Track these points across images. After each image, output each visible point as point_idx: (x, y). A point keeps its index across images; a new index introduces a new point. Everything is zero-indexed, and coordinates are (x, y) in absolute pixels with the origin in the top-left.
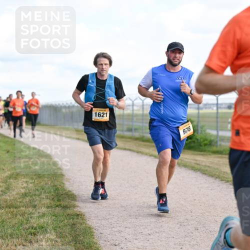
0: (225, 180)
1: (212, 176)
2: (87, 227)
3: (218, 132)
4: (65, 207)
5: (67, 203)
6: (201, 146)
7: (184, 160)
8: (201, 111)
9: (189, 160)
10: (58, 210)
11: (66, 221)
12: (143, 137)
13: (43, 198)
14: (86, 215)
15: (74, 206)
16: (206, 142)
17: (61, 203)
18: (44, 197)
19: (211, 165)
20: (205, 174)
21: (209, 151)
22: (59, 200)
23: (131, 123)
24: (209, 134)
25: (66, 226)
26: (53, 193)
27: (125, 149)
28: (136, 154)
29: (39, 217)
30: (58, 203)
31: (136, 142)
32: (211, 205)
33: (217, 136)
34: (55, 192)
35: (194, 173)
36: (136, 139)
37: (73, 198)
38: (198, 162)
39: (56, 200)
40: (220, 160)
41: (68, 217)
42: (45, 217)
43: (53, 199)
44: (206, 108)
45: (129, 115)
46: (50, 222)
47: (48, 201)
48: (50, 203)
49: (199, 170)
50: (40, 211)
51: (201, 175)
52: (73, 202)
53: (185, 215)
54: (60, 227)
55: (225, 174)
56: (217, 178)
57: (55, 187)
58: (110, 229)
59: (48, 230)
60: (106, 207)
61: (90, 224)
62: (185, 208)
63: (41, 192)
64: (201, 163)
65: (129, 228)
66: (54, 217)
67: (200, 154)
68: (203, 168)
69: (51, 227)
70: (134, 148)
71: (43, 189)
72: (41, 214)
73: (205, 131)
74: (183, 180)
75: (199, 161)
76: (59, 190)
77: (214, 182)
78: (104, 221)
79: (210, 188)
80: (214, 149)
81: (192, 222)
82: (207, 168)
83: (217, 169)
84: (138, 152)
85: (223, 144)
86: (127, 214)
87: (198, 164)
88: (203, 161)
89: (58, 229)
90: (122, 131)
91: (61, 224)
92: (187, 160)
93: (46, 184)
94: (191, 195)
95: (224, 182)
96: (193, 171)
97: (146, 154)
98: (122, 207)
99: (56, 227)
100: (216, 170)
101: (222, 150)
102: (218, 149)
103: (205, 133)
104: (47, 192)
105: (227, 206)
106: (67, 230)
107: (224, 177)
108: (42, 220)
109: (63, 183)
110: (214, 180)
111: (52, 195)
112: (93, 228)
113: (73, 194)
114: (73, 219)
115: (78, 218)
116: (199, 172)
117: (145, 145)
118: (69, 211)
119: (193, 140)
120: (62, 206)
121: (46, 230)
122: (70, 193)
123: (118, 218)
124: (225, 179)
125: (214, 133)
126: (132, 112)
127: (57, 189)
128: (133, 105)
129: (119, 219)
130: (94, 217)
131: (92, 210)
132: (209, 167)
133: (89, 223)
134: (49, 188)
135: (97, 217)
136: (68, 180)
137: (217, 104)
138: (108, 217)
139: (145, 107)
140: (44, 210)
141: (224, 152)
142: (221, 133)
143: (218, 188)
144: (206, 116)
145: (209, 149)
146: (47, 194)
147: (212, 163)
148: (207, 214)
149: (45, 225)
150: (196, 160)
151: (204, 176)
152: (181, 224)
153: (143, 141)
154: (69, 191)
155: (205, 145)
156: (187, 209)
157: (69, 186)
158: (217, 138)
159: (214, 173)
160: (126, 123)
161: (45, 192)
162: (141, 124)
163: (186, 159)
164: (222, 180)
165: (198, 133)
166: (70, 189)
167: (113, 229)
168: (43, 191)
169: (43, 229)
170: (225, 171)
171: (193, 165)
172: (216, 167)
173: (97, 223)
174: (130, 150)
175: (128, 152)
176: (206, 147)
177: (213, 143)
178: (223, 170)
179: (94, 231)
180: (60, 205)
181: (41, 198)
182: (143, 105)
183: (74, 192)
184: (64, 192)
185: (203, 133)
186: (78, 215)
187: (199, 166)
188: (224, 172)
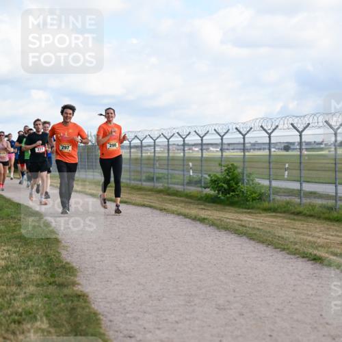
0: (280, 248)
1: (263, 242)
2: (90, 312)
3: (270, 182)
4: (61, 285)
5: (64, 280)
6: (248, 201)
7: (225, 220)
8: (247, 154)
9: (231, 221)
10: (52, 289)
11: (62, 304)
12: (169, 188)
13: (31, 273)
14: (90, 296)
15: (74, 284)
16: (254, 195)
17: (56, 279)
18: (33, 271)
19: (261, 227)
20: (253, 239)
21: (259, 208)
22: (52, 276)
23: (152, 170)
24: (259, 184)
25: (61, 310)
26: (44, 266)
27: (144, 206)
28: (158, 212)
29: (26, 299)
30: (52, 280)
31: (158, 195)
32: (261, 282)
33: (270, 187)
34: (47, 264)
35: (239, 238)
36: (160, 192)
37: (73, 272)
38: (243, 223)
39: (49, 276)
40: (274, 220)
41: (65, 299)
42: (34, 299)
43: (45, 274)
44: (254, 149)
45: (148, 159)
46: (40, 305)
47: (38, 277)
48: (41, 280)
49: (245, 235)
50: (27, 291)
51: (247, 240)
52: (72, 278)
53: (226, 296)
54: (54, 313)
55: (280, 239)
56: (269, 244)
57: (47, 258)
58: (123, 315)
59: (38, 317)
60: (117, 284)
61: (96, 308)
62: (225, 287)
63: (28, 264)
64: (247, 225)
65: (150, 314)
66: (46, 299)
67: (245, 212)
68: (250, 231)
69: (41, 313)
70: (157, 204)
71: (31, 261)
72: (28, 294)
73: (252, 180)
74: (223, 248)
75: (245, 221)
76: (53, 261)
77: (265, 250)
78: (114, 304)
79: (260, 259)
80: (266, 204)
81: (235, 305)
82: (255, 232)
83: (269, 232)
84: (161, 210)
85: (278, 198)
86: (146, 295)
87: (243, 226)
88: (251, 222)
89: (52, 315)
90: (140, 180)
91: (56, 309)
92: (228, 220)
93: (35, 254)
94: (233, 269)
95: (279, 250)
96: (236, 235)
97: (173, 212)
98: (139, 284)
99: (49, 312)
100: (269, 234)
101: (276, 206)
102: (271, 205)
103: (253, 184)
104: (36, 264)
105: (283, 283)
106: (64, 316)
107: (280, 244)
108: (29, 303)
109: (59, 253)
110: (265, 248)
111: (44, 269)
112: (99, 314)
113: (72, 267)
114: (72, 301)
115: (79, 301)
116: (244, 237)
117: (171, 200)
118: (66, 291)
119: (237, 193)
120: (57, 283)
121: (35, 317)
122: (67, 266)
123: (135, 300)
124: (280, 246)
125: (266, 183)
126: (153, 154)
127: (51, 260)
128: (155, 146)
129: (135, 302)
130: (101, 298)
131: (99, 289)
132: (258, 229)
133: (94, 307)
134: (39, 259)
135: (106, 298)
136: (65, 248)
137: (270, 143)
138: (120, 298)
139: (170, 147)
140: (32, 289)
141: (279, 210)
142: (275, 184)
143: (271, 258)
144: (254, 160)
145: (258, 205)
146: (37, 268)
147: (262, 224)
148: (256, 294)
149: (34, 310)
150: (241, 221)
151: (253, 242)
152: (220, 308)
153: (169, 194)
154: (67, 263)
155: (254, 199)
156: (228, 287)
157: (66, 256)
158: (270, 190)
159: (265, 238)
160: (144, 169)
161: (34, 264)
162: (165, 171)
163: (228, 218)
164: (276, 248)
165: (243, 183)
166: (69, 260)
167: (128, 315)
168: (32, 263)
169: (30, 315)
170: (280, 235)
171: (237, 227)
172: (269, 229)
173: (105, 307)
174: (150, 207)
175: (148, 210)
176: (254, 201)
177: (264, 197)
178: (277, 235)
179: (102, 317)
180: (54, 282)
181: (28, 273)
182: (168, 145)
183: (74, 264)
184: (60, 265)
185: (251, 183)
186: (79, 296)
187: (245, 228)
188: (279, 237)
